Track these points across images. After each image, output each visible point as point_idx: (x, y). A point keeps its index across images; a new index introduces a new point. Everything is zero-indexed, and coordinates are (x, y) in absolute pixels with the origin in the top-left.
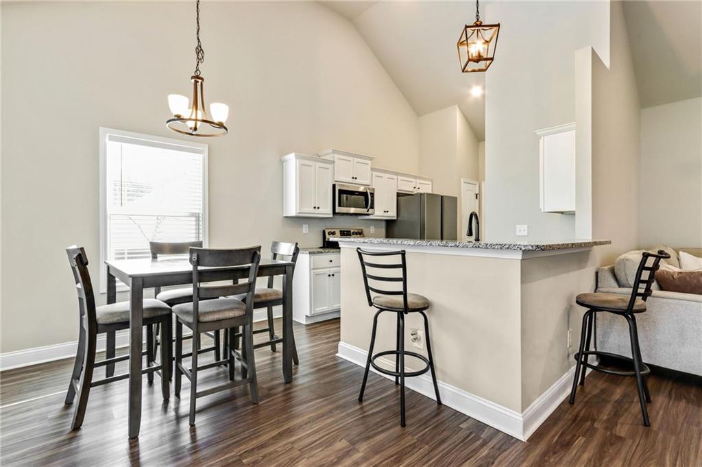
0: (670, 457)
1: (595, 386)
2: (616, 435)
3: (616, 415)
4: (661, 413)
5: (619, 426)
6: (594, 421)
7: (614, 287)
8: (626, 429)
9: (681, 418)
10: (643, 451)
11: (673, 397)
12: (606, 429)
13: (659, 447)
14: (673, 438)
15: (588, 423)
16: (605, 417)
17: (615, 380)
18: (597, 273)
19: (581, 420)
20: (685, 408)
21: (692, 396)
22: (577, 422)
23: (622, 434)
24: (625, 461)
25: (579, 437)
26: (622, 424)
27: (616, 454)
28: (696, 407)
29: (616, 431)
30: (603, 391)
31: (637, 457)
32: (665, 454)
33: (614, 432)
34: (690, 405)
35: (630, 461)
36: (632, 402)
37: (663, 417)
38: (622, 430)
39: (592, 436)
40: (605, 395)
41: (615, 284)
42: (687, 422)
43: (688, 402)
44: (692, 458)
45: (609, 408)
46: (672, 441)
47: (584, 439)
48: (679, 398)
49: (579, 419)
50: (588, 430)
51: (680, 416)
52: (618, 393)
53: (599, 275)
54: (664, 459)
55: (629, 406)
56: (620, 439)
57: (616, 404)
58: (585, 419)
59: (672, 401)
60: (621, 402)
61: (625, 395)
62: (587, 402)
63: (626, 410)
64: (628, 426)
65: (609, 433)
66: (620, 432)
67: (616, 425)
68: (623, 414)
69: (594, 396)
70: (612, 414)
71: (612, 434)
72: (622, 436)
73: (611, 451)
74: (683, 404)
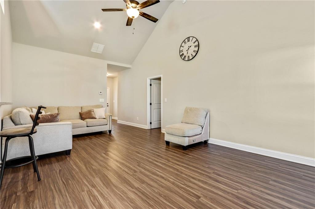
0: (52, 185)
1: (7, 179)
2: (29, 192)
3: (25, 184)
4: (42, 173)
5: (28, 188)
6: (16, 193)
7: (13, 126)
8: (32, 187)
9: (49, 171)
10: (43, 190)
11: (42, 165)
12: (24, 192)
13: (47, 185)
14: (50, 179)
15: (14, 196)
16: (21, 188)
17: (16, 171)
18: (2, 121)
19: (8, 198)
20: (48, 166)
21: (48, 162)
22: (7, 200)
23: (32, 190)
24: (39, 198)
25: (12, 205)
26: (30, 186)
27: (34, 198)
28: (51, 165)
29: (28, 190)
30: (13, 178)
31: (42, 193)
32: (50, 185)
33: (28, 191)
34: (49, 165)
35: (41, 197)
36: (29, 175)
37: (43, 174)
38: (31, 188)
39: (19, 200)
40: (15, 179)
41: (13, 124)
42: (51, 171)
43: (48, 165)
44: (58, 181)
45: (20, 183)
46: (50, 180)
47: (16, 204)
48: (44, 165)
49: (7, 197)
50: (15, 199)
51: (48, 170)
52: (21, 175)
53: (3, 121)
54: (51, 188)
55: (29, 178)
56: (32, 192)
57: (22, 180)
58: (10, 196)
59: (43, 167)
60: (24, 178)
61: (24, 175)
62: (7, 188)
63: (28, 180)
64: (32, 185)
65: (26, 193)
66: (30, 190)
67: (27, 188)
68: (28, 182)
69: (9, 183)
70: (23, 185)
71: (27, 193)
72: (33, 190)
73: (31, 199)
74: (47, 166)
